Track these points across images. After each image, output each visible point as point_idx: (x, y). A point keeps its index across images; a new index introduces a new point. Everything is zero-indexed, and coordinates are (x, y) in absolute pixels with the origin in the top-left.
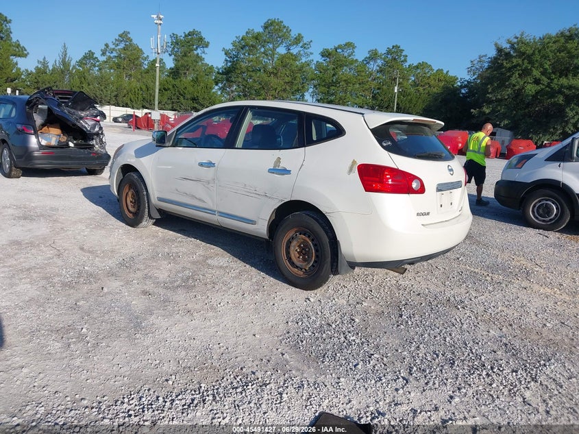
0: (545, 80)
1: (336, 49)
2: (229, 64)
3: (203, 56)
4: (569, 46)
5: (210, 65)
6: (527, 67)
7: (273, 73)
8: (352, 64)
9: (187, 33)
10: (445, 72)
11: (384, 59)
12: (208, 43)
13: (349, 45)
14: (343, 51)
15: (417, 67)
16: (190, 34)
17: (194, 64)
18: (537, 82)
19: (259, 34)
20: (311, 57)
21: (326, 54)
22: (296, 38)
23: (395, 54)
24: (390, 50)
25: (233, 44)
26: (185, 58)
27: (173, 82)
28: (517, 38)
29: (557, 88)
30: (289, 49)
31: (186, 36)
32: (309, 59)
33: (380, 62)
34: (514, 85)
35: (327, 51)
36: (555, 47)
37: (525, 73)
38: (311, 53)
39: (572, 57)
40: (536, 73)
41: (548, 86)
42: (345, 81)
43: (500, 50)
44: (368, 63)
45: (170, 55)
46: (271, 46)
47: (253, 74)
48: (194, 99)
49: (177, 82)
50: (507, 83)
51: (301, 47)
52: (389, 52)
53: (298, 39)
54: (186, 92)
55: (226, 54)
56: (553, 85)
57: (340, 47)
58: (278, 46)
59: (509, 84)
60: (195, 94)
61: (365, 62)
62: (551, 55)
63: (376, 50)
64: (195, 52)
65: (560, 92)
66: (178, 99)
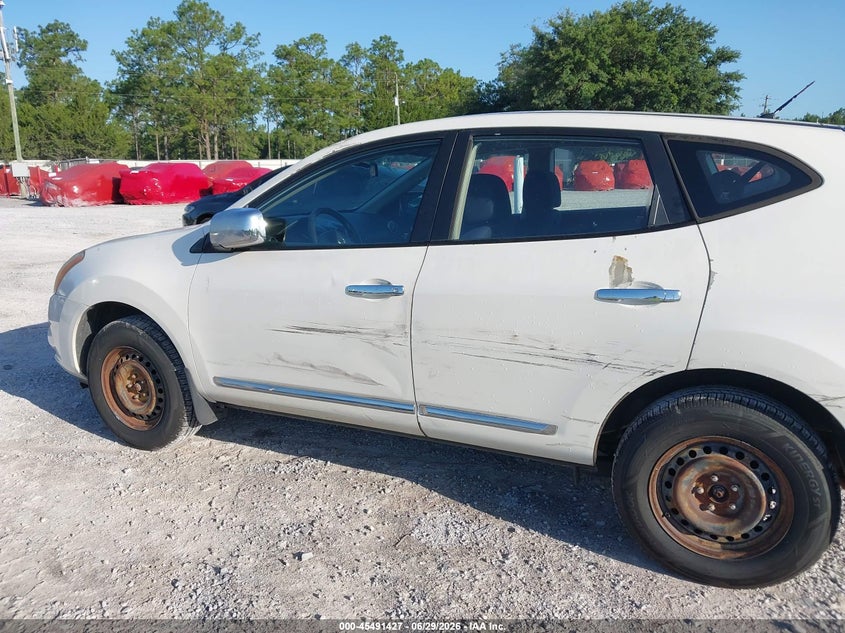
0: (604, 76)
1: (297, 45)
2: (127, 76)
3: (79, 65)
4: (629, 27)
5: (92, 79)
6: (580, 58)
7: (205, 87)
8: (326, 67)
9: (44, 28)
10: (455, 72)
11: (370, 57)
12: (85, 42)
13: (316, 38)
14: (308, 48)
15: (418, 67)
16: (49, 28)
17: (67, 78)
18: (594, 79)
19: (171, 25)
20: (262, 60)
21: (283, 53)
22: (233, 30)
23: (385, 49)
24: (378, 43)
25: (129, 42)
26: (49, 70)
27: (36, 111)
28: (561, 18)
29: (621, 86)
30: (225, 49)
31: (43, 32)
32: (259, 62)
33: (364, 62)
34: (566, 85)
35: (284, 48)
36: (611, 28)
37: (579, 67)
38: (261, 53)
39: (634, 42)
40: (593, 67)
41: (610, 82)
42: (319, 92)
43: (540, 37)
44: (347, 64)
45: (20, 65)
46: (195, 44)
47: (172, 90)
48: (76, 137)
49: (41, 110)
50: (557, 83)
51: (244, 44)
52: (376, 46)
53: (237, 32)
54: (61, 126)
55: (118, 60)
56: (616, 82)
57: (302, 42)
58: (207, 44)
59: (561, 83)
60: (79, 129)
61: (342, 64)
62: (609, 40)
63: (357, 44)
64: (64, 60)
65: (628, 91)
66: (48, 138)
